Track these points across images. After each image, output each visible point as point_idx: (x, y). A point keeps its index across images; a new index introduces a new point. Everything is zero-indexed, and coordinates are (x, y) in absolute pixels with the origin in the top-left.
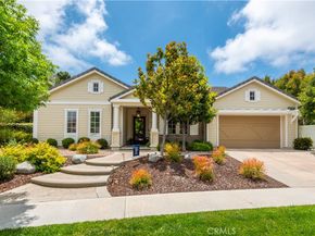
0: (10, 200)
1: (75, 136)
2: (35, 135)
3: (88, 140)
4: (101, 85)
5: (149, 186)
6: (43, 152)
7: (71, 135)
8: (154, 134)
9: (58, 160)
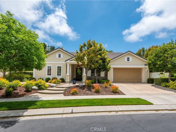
0: (34, 97)
1: (51, 77)
2: (34, 76)
3: (56, 78)
4: (62, 55)
5: (77, 94)
6: (41, 83)
7: (49, 76)
8: (84, 76)
9: (46, 85)
